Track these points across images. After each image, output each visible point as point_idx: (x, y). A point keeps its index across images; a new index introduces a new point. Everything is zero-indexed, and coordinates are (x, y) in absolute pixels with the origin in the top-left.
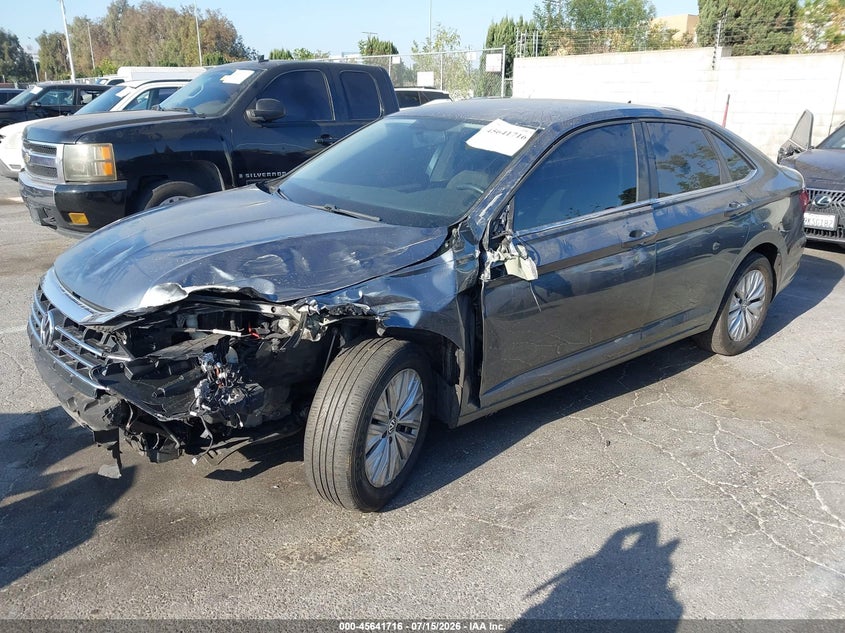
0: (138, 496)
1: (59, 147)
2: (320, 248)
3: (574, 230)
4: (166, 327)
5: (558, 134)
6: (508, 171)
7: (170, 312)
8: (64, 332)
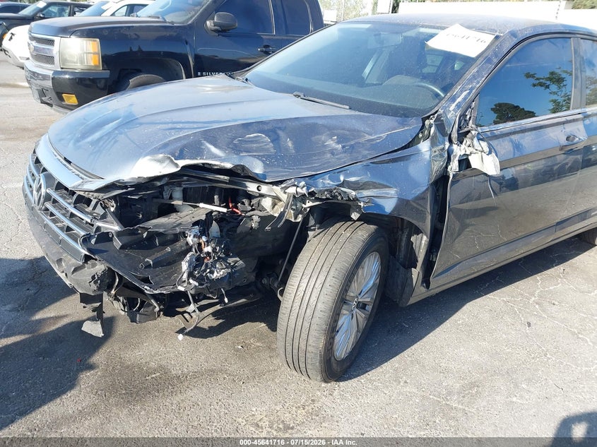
0: (116, 347)
1: (57, 39)
2: (304, 131)
3: (523, 131)
4: (153, 198)
5: (515, 41)
6: (474, 70)
7: (159, 184)
8: (55, 195)
